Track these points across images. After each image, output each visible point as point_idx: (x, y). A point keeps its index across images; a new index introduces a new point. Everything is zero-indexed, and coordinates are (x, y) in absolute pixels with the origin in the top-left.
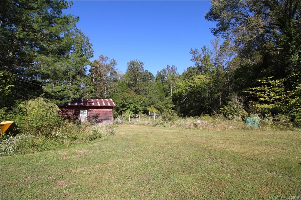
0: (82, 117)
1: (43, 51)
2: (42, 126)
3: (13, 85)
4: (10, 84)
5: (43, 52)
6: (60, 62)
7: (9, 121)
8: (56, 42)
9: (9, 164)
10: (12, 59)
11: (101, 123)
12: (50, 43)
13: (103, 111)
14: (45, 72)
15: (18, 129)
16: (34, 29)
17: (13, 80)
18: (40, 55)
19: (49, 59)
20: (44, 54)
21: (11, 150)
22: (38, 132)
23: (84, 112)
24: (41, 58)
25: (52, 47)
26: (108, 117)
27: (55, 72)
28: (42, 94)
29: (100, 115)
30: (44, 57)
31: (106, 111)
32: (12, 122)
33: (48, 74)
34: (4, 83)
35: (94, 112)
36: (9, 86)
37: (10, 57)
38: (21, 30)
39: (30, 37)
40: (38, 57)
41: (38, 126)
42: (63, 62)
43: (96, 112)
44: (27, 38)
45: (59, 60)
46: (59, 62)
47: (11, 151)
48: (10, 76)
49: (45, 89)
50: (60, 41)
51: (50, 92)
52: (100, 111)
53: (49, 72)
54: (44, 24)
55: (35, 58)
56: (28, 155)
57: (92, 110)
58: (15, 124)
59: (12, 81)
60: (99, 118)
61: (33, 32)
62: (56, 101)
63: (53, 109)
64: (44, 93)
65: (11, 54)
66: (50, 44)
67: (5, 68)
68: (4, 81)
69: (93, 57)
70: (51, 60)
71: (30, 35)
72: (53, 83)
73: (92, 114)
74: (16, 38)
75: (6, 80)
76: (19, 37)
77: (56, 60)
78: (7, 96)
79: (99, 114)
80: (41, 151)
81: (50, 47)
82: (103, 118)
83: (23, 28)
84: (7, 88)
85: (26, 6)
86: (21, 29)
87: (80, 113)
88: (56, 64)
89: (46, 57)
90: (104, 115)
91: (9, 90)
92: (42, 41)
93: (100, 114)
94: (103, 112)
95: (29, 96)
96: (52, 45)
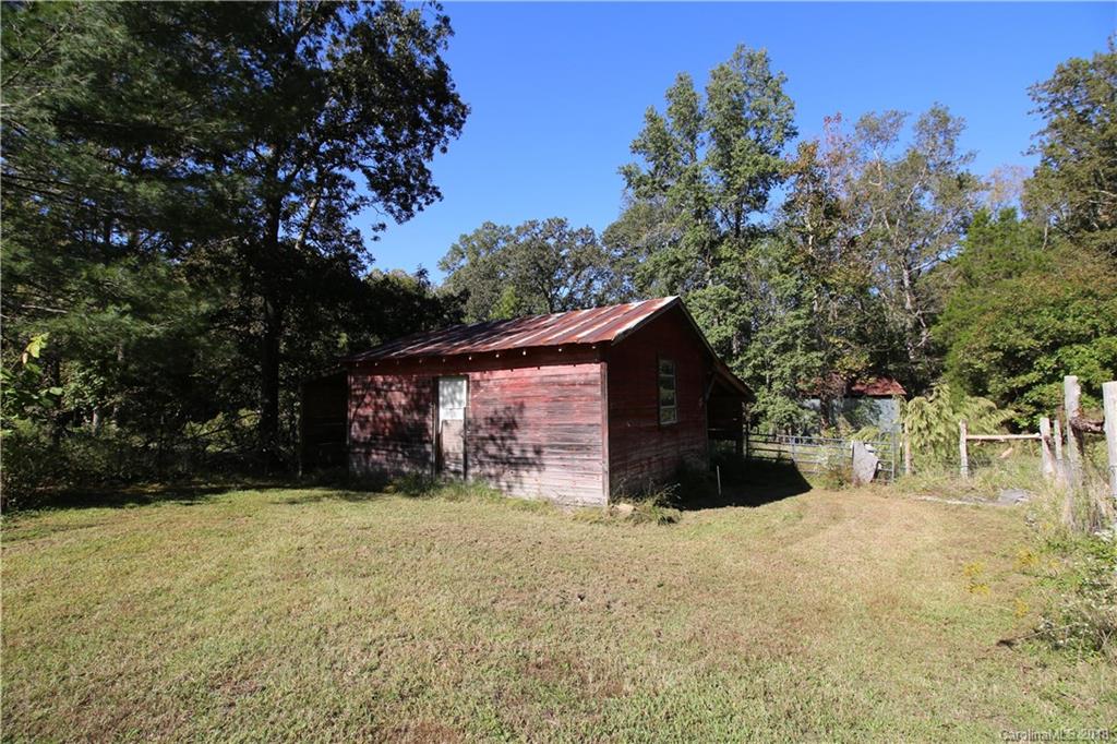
0: (445, 422)
11: (534, 472)
13: (542, 384)
23: (454, 392)
26: (575, 428)
29: (527, 414)
31: (561, 384)
35: (497, 390)
43: (508, 393)
52: (528, 385)
57: (487, 375)
60: (525, 438)
69: (795, 134)
73: (485, 402)
79: (522, 407)
82: (541, 437)
87: (441, 399)
90: (551, 412)
93: (527, 405)
94: (542, 391)
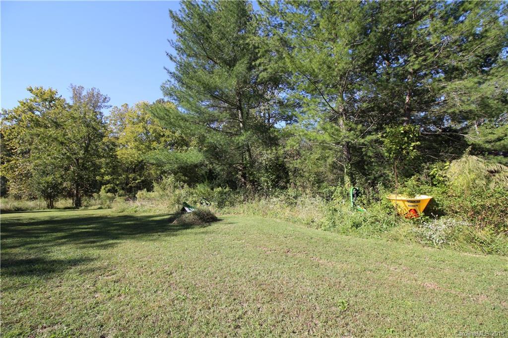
1: (453, 73)
2: (483, 206)
3: (418, 143)
4: (414, 142)
5: (453, 76)
6: (491, 81)
7: (425, 196)
8: (475, 46)
9: (442, 262)
10: (410, 105)
12: (464, 54)
14: (466, 109)
15: (440, 209)
16: (431, 45)
17: (417, 135)
18: (450, 83)
19: (468, 82)
20: (455, 78)
21: (437, 240)
22: (477, 216)
24: (453, 86)
25: (468, 60)
27: (483, 103)
28: (467, 149)
30: (457, 83)
32: (430, 197)
33: (471, 111)
34: (407, 141)
36: (413, 144)
37: (408, 102)
38: (414, 58)
39: (429, 61)
40: (448, 88)
41: (475, 207)
42: (498, 77)
44: (425, 65)
45: (489, 77)
46: (489, 80)
47: (439, 241)
48: (413, 129)
49: (470, 138)
50: (483, 40)
51: (480, 143)
53: (473, 107)
54: (446, 27)
55: (442, 90)
56: (466, 254)
58: (435, 201)
59: (417, 137)
61: (431, 51)
62: (497, 159)
63: (501, 174)
64: (470, 147)
65: (407, 98)
66: (464, 56)
67: (404, 121)
68: (406, 139)
70: (473, 84)
71: (428, 58)
72: (476, 126)
74: (410, 73)
75: (408, 138)
76: (413, 69)
77: (482, 78)
78: (413, 159)
80: (490, 253)
81: (464, 62)
83: (416, 54)
84: (411, 148)
85: (412, 19)
86: (415, 56)
88: (483, 86)
89: (461, 82)
91: (415, 151)
92: (448, 57)
95: (443, 155)
96: (467, 55)
